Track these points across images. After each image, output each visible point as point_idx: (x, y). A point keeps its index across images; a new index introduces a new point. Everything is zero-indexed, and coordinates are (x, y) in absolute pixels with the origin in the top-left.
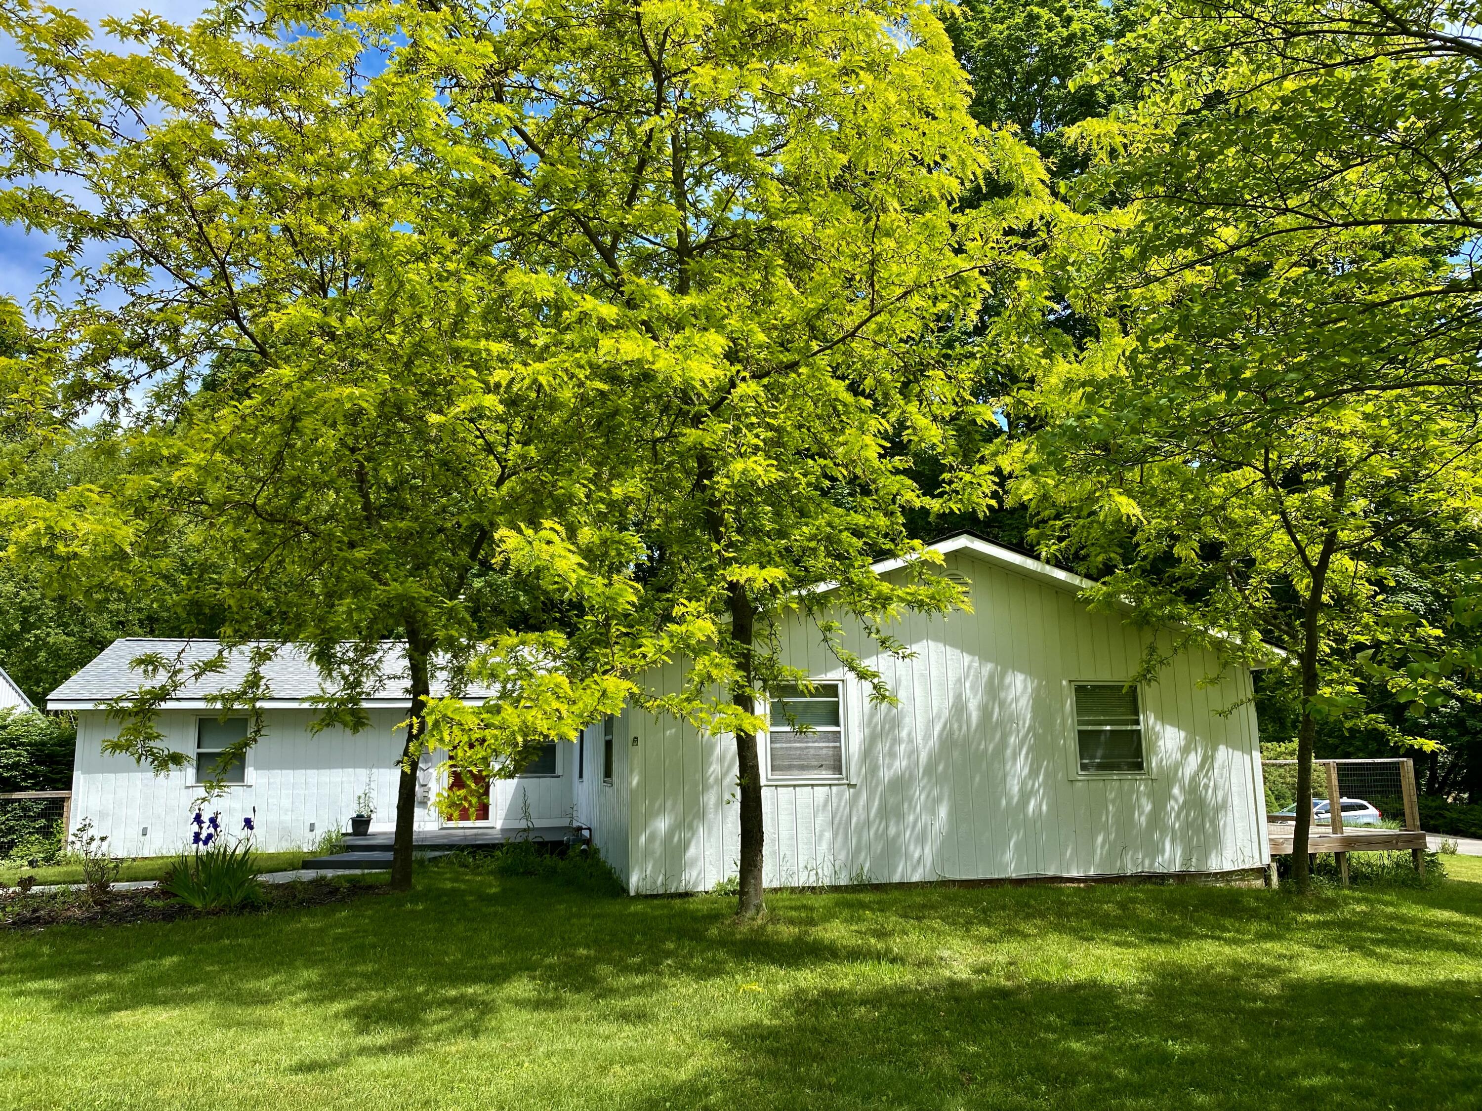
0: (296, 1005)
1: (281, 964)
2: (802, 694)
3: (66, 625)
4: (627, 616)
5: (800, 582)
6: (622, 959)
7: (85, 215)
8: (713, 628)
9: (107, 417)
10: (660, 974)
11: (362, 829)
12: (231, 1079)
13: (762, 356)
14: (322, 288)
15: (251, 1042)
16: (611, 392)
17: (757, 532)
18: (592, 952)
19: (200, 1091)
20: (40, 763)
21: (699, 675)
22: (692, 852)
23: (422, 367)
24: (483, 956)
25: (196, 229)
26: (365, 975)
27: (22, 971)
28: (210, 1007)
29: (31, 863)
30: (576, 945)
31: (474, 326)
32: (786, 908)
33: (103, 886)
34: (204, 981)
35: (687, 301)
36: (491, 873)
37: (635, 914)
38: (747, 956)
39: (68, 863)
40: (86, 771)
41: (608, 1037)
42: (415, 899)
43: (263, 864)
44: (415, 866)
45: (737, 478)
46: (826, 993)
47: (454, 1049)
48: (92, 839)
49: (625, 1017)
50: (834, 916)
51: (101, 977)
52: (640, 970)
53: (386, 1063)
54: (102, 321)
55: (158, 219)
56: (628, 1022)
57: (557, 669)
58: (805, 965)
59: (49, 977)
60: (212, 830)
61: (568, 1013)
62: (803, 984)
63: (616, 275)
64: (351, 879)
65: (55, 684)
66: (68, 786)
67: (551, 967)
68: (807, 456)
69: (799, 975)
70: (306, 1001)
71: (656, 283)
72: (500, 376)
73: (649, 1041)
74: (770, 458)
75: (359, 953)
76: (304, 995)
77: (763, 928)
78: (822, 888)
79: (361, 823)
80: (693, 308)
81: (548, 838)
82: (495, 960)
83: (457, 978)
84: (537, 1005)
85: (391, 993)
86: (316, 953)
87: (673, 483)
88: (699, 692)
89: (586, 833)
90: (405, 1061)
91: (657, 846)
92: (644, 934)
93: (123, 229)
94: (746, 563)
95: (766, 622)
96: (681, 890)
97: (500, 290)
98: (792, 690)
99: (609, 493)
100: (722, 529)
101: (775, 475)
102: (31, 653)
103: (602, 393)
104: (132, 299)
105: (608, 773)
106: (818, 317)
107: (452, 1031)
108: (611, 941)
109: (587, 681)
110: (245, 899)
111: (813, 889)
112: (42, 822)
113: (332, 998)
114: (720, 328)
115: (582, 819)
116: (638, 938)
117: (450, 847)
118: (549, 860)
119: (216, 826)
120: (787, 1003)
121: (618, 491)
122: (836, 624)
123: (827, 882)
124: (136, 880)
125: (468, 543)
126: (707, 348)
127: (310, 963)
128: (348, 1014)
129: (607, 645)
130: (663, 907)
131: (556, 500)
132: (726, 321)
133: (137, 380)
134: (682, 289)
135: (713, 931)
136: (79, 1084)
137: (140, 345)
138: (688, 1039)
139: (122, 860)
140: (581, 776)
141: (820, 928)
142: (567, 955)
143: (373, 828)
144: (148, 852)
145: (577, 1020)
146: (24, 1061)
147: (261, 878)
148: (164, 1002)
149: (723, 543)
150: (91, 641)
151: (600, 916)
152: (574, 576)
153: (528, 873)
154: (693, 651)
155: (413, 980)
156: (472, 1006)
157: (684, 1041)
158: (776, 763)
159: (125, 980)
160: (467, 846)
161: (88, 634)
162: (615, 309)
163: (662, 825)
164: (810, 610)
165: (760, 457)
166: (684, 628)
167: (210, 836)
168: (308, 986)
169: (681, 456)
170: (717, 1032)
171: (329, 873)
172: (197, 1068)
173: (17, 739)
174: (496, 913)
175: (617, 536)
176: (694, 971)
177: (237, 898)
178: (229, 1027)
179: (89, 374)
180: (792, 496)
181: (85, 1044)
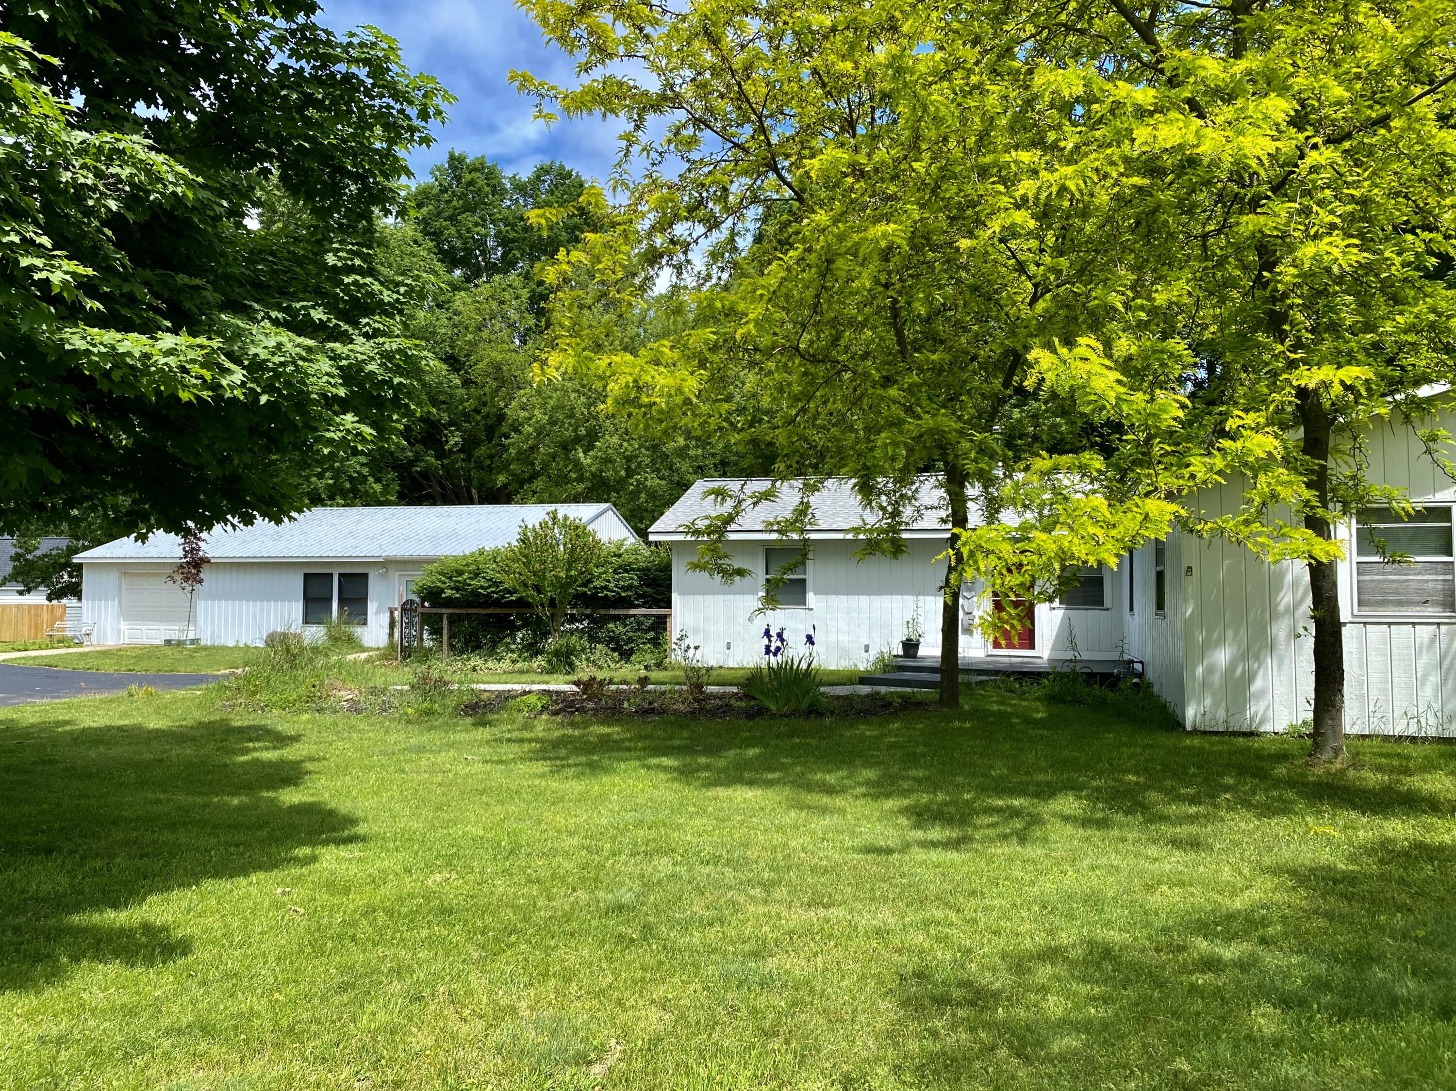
0: (857, 797)
1: (843, 762)
2: (1399, 519)
3: (658, 470)
4: (1171, 433)
5: (1394, 385)
6: (1174, 788)
7: (646, 94)
8: (1277, 443)
9: (674, 279)
10: (1215, 806)
11: (911, 652)
12: (804, 850)
13: (1340, 114)
14: (850, 125)
15: (820, 823)
16: (1152, 186)
17: (1334, 328)
18: (1142, 779)
19: (780, 856)
20: (648, 586)
21: (1260, 495)
22: (1257, 685)
23: (950, 190)
24: (1027, 773)
25: (736, 88)
26: (916, 780)
27: (644, 749)
28: (787, 791)
29: (646, 667)
30: (1127, 771)
31: (1001, 139)
32: (1374, 754)
33: (699, 687)
34: (780, 770)
35: (1240, 66)
36: (1038, 699)
37: (1190, 748)
38: (1321, 798)
39: (673, 669)
40: (682, 593)
41: (1156, 859)
42: (963, 717)
43: (825, 678)
44: (961, 687)
45: (1307, 265)
46: (1421, 846)
47: (999, 851)
48: (688, 647)
49: (1176, 843)
50: (1435, 768)
51: (703, 760)
52: (1193, 800)
53: (935, 856)
54: (665, 191)
55: (704, 85)
56: (1178, 848)
57: (1094, 492)
58: (1394, 815)
59: (663, 755)
60: (779, 644)
61: (1115, 832)
62: (1390, 834)
63: (1154, 52)
64: (901, 696)
65: (654, 520)
66: (669, 605)
67: (1098, 789)
68: (1405, 231)
69: (1385, 824)
70: (864, 795)
71: (1207, 51)
72: (1026, 187)
73: (1201, 869)
74: (1352, 236)
75: (911, 760)
76: (863, 790)
77: (1342, 772)
78: (1425, 739)
79: (910, 647)
80: (1249, 72)
81: (1096, 669)
82: (1041, 777)
83: (1002, 789)
84: (1085, 822)
85: (941, 797)
86: (872, 756)
87: (1230, 283)
88: (1259, 512)
89: (1138, 667)
90: (953, 856)
91: (1216, 678)
92: (1199, 767)
93: (676, 101)
94: (1319, 365)
95: (1348, 433)
96: (1245, 729)
97: (1026, 95)
98: (1385, 514)
99: (1150, 299)
100: (1286, 327)
101: (1356, 256)
102: (635, 495)
103: (1140, 189)
104: (687, 165)
105: (1160, 605)
106: (1417, 53)
107: (998, 836)
108: (1163, 771)
109: (1129, 504)
110: (811, 705)
111: (1413, 739)
112: (651, 634)
113: (888, 796)
114: (1283, 90)
115: (1133, 652)
116: (1192, 770)
117: (996, 672)
118: (1097, 690)
119: (782, 640)
120: (1370, 850)
121: (1161, 298)
122: (1443, 432)
123: (1432, 732)
124: (724, 685)
125: (1002, 370)
126: (1266, 117)
127: (869, 764)
128: (905, 811)
129: (1150, 465)
130: (1222, 743)
131: (1092, 313)
132: (1291, 81)
133: (696, 242)
134: (1237, 52)
135: (1281, 771)
136: (689, 838)
137: (697, 208)
138: (1246, 871)
139: (712, 668)
140: (1131, 609)
141: (1416, 778)
142: (1115, 780)
143: (922, 652)
144: (732, 664)
145: (1123, 840)
146: (649, 817)
147: (822, 689)
148: (751, 783)
149: (1288, 343)
150: (678, 483)
151: (1151, 746)
152: (1113, 394)
153: (1076, 702)
154: (1252, 468)
155: (961, 788)
156: (1017, 816)
157: (1240, 873)
158: (1365, 597)
159: (722, 763)
160: (1014, 673)
161: (676, 478)
162: (1152, 92)
163: (1222, 657)
164: (1407, 417)
165: (1337, 237)
166: (1239, 444)
167: (778, 649)
168: (868, 783)
169: (1238, 249)
170: (1280, 870)
171: (883, 689)
172: (778, 839)
173: (630, 564)
174: (1042, 737)
175: (1160, 345)
176: (1256, 807)
177: (804, 705)
178: (802, 809)
179: (659, 241)
180: (1382, 281)
181: (692, 809)
